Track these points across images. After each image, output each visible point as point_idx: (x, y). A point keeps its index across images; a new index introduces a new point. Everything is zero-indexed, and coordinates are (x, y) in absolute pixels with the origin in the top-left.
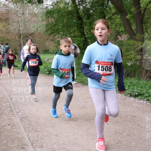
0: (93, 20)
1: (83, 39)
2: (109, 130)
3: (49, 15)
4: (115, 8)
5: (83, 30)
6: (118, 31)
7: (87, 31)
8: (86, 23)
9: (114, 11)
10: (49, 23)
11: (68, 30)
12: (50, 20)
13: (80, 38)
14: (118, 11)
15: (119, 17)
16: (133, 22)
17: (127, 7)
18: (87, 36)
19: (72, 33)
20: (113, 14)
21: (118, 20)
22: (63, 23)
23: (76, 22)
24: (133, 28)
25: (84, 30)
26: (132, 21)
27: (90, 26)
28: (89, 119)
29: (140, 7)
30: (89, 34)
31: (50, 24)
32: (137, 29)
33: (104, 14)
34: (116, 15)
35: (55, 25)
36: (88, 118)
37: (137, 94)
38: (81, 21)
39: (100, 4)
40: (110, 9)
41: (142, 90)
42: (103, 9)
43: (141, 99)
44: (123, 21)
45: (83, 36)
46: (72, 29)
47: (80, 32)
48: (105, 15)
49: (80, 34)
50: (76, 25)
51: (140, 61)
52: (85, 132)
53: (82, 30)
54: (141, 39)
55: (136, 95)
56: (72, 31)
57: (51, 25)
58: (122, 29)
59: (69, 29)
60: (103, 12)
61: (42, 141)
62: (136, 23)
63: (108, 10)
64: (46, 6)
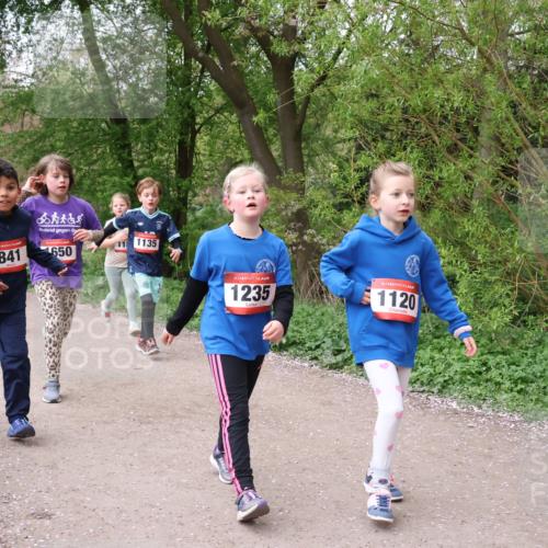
0: (158, 124)
1: (129, 179)
2: (204, 445)
3: (24, 107)
4: (222, 93)
5: (130, 154)
6: (232, 159)
7: (141, 157)
8: (139, 132)
9: (219, 100)
10: (25, 129)
11: (84, 153)
12: (27, 119)
13: (121, 177)
14: (231, 103)
15: (234, 118)
16: (275, 135)
17: (257, 92)
18: (140, 172)
19: (96, 161)
20: (219, 111)
21: (231, 128)
22: (68, 131)
23: (107, 129)
24: (275, 154)
25: (133, 154)
26: (271, 131)
27: (149, 142)
28: (148, 417)
29: (292, 93)
30: (146, 166)
31: (27, 132)
32: (284, 156)
33: (189, 108)
34: (226, 114)
35: (43, 137)
36: (145, 414)
37: (284, 341)
38: (122, 125)
39: (178, 79)
40: (209, 95)
41: (297, 331)
42: (188, 94)
43: (296, 355)
44: (245, 131)
45: (129, 171)
46: (97, 148)
47: (121, 159)
48: (193, 110)
49: (120, 165)
50: (107, 137)
51: (294, 248)
52: (136, 455)
53: (125, 155)
54: (297, 185)
55: (281, 344)
56: (95, 158)
57: (30, 137)
58: (242, 154)
59: (86, 149)
60: (188, 103)
61: (7, 482)
62: (282, 138)
63: (201, 98)
64: (15, 76)
